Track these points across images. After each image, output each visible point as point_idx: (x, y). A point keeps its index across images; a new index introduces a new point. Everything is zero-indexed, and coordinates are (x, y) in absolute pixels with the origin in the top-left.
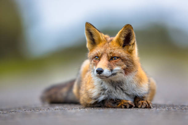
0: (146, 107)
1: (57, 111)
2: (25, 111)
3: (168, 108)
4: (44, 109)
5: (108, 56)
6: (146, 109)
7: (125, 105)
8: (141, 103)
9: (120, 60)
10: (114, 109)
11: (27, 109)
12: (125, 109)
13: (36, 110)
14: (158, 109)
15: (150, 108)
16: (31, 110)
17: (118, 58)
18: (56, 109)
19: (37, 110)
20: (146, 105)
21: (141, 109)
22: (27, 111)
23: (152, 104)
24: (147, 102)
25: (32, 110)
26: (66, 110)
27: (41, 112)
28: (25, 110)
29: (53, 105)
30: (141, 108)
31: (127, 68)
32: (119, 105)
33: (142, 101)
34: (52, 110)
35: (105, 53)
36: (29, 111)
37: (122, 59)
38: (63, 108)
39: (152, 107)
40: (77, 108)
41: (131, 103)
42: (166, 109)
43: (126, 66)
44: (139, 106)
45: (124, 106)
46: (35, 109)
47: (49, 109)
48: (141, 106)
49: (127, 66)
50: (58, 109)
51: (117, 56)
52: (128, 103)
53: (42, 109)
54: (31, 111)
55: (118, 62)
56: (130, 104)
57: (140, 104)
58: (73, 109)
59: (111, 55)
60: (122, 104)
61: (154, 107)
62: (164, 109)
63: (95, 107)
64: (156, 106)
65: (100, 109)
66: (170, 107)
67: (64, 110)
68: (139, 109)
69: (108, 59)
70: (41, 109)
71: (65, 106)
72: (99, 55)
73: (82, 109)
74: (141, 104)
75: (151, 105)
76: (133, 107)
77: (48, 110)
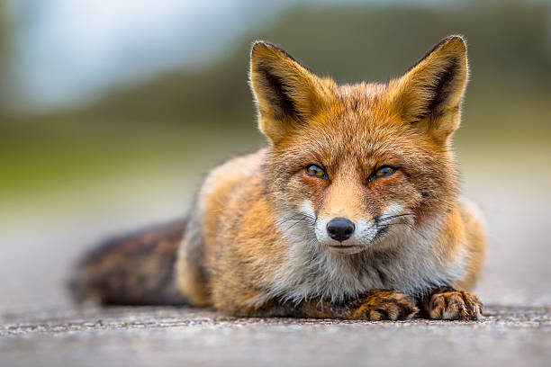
0: (459, 317)
1: (130, 329)
2: (14, 331)
3: (538, 318)
4: (81, 324)
5: (360, 167)
6: (457, 322)
7: (383, 308)
8: (442, 300)
9: (404, 178)
10: (342, 324)
11: (21, 325)
12: (381, 323)
13: (54, 327)
14: (502, 323)
15: (474, 318)
16: (33, 328)
17: (394, 169)
18: (126, 325)
19: (58, 328)
20: (461, 309)
21: (438, 322)
22: (19, 330)
23: (481, 305)
24: (464, 298)
25: (39, 328)
26: (164, 327)
27: (71, 332)
28: (13, 328)
29: (116, 310)
30: (440, 318)
31: (422, 204)
32: (359, 311)
33: (447, 294)
34: (114, 328)
35: (349, 152)
36: (29, 330)
37: (410, 171)
38: (152, 321)
39: (479, 316)
40: (206, 321)
41: (403, 302)
42: (531, 322)
43: (419, 195)
44: (434, 313)
45: (380, 311)
46: (50, 324)
47: (100, 322)
48: (441, 313)
49: (425, 195)
50: (133, 324)
51: (390, 162)
52: (394, 301)
53: (76, 324)
54: (35, 330)
55: (396, 185)
56: (400, 305)
57: (437, 305)
58: (189, 322)
59: (372, 162)
60: (370, 306)
61: (487, 316)
62: (525, 324)
63: (272, 317)
64: (498, 312)
65: (290, 323)
66: (545, 317)
67: (159, 326)
68: (431, 322)
69: (362, 177)
70: (70, 324)
71: (161, 312)
72: (326, 162)
73: (222, 324)
74: (440, 306)
75: (477, 308)
76: (412, 315)
77: (99, 325)
